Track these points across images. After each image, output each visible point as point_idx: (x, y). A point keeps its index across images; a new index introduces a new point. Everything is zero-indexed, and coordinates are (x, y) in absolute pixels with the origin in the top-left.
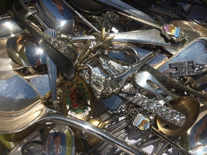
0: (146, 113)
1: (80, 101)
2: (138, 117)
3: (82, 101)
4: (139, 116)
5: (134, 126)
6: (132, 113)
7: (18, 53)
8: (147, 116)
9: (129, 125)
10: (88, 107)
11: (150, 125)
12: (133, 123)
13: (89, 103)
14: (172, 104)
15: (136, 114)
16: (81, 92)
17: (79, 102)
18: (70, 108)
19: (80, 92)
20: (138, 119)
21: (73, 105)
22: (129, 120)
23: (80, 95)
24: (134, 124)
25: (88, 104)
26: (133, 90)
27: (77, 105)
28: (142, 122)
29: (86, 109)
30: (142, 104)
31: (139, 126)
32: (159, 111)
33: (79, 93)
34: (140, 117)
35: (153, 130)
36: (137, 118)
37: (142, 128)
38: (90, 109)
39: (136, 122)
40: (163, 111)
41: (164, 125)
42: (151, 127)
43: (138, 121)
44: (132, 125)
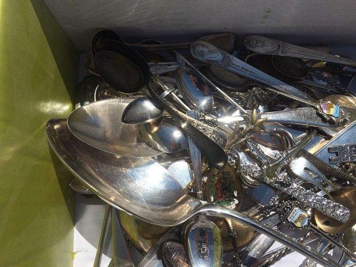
0: (303, 207)
1: (225, 191)
2: (294, 211)
3: (227, 192)
4: (295, 210)
5: (289, 222)
6: (286, 207)
7: (152, 134)
8: (304, 210)
9: (284, 221)
10: (235, 199)
11: (308, 220)
12: (288, 218)
13: (236, 194)
14: (334, 195)
15: (292, 207)
16: (226, 181)
18: (214, 200)
20: (295, 214)
21: (217, 197)
22: (283, 214)
23: (226, 185)
24: (289, 220)
25: (234, 195)
26: (288, 179)
27: (222, 197)
28: (300, 217)
29: (231, 201)
30: (299, 195)
31: (296, 222)
32: (319, 204)
33: (224, 182)
35: (311, 227)
36: (292, 212)
37: (298, 224)
38: (237, 202)
39: (292, 218)
40: (323, 204)
41: (324, 221)
42: (309, 223)
44: (288, 220)
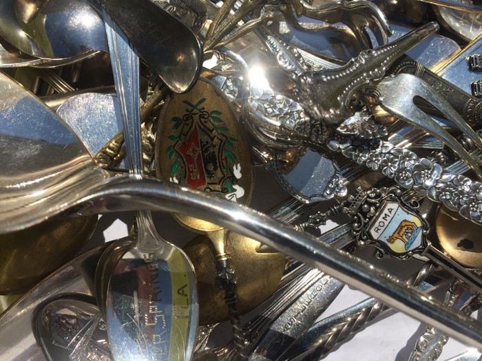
0: (410, 201)
1: (211, 167)
2: (386, 211)
3: (215, 169)
4: (390, 210)
5: (374, 241)
6: (367, 202)
8: (413, 211)
9: (361, 239)
10: (236, 187)
11: (423, 236)
12: (373, 232)
13: (238, 174)
15: (381, 202)
16: (212, 139)
17: (208, 172)
19: (210, 141)
20: (389, 219)
22: (359, 221)
23: (211, 150)
24: (375, 235)
25: (233, 176)
26: (371, 129)
27: (202, 181)
28: (401, 227)
29: (227, 192)
30: (399, 171)
31: (391, 239)
32: (451, 193)
33: (207, 142)
34: (393, 212)
35: (430, 252)
36: (383, 215)
37: (398, 246)
38: (240, 192)
39: (382, 229)
40: (462, 192)
41: (458, 241)
42: (424, 244)
43: (386, 223)
44: (370, 236)
